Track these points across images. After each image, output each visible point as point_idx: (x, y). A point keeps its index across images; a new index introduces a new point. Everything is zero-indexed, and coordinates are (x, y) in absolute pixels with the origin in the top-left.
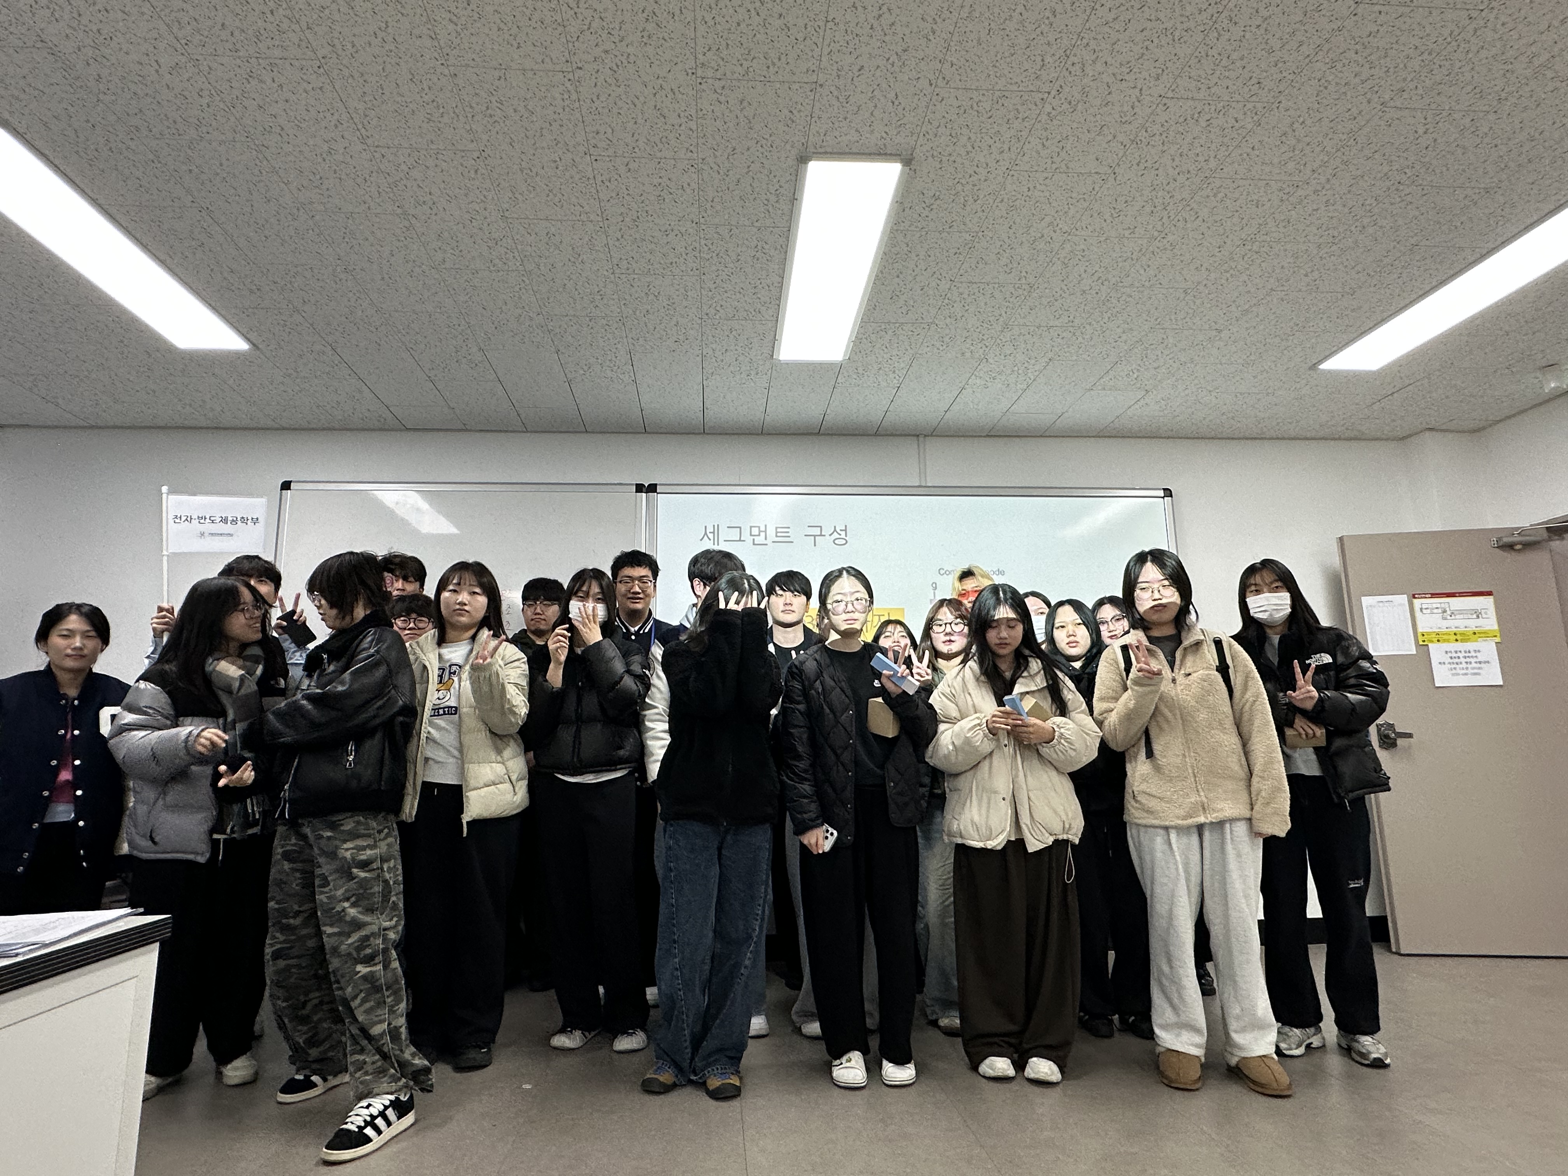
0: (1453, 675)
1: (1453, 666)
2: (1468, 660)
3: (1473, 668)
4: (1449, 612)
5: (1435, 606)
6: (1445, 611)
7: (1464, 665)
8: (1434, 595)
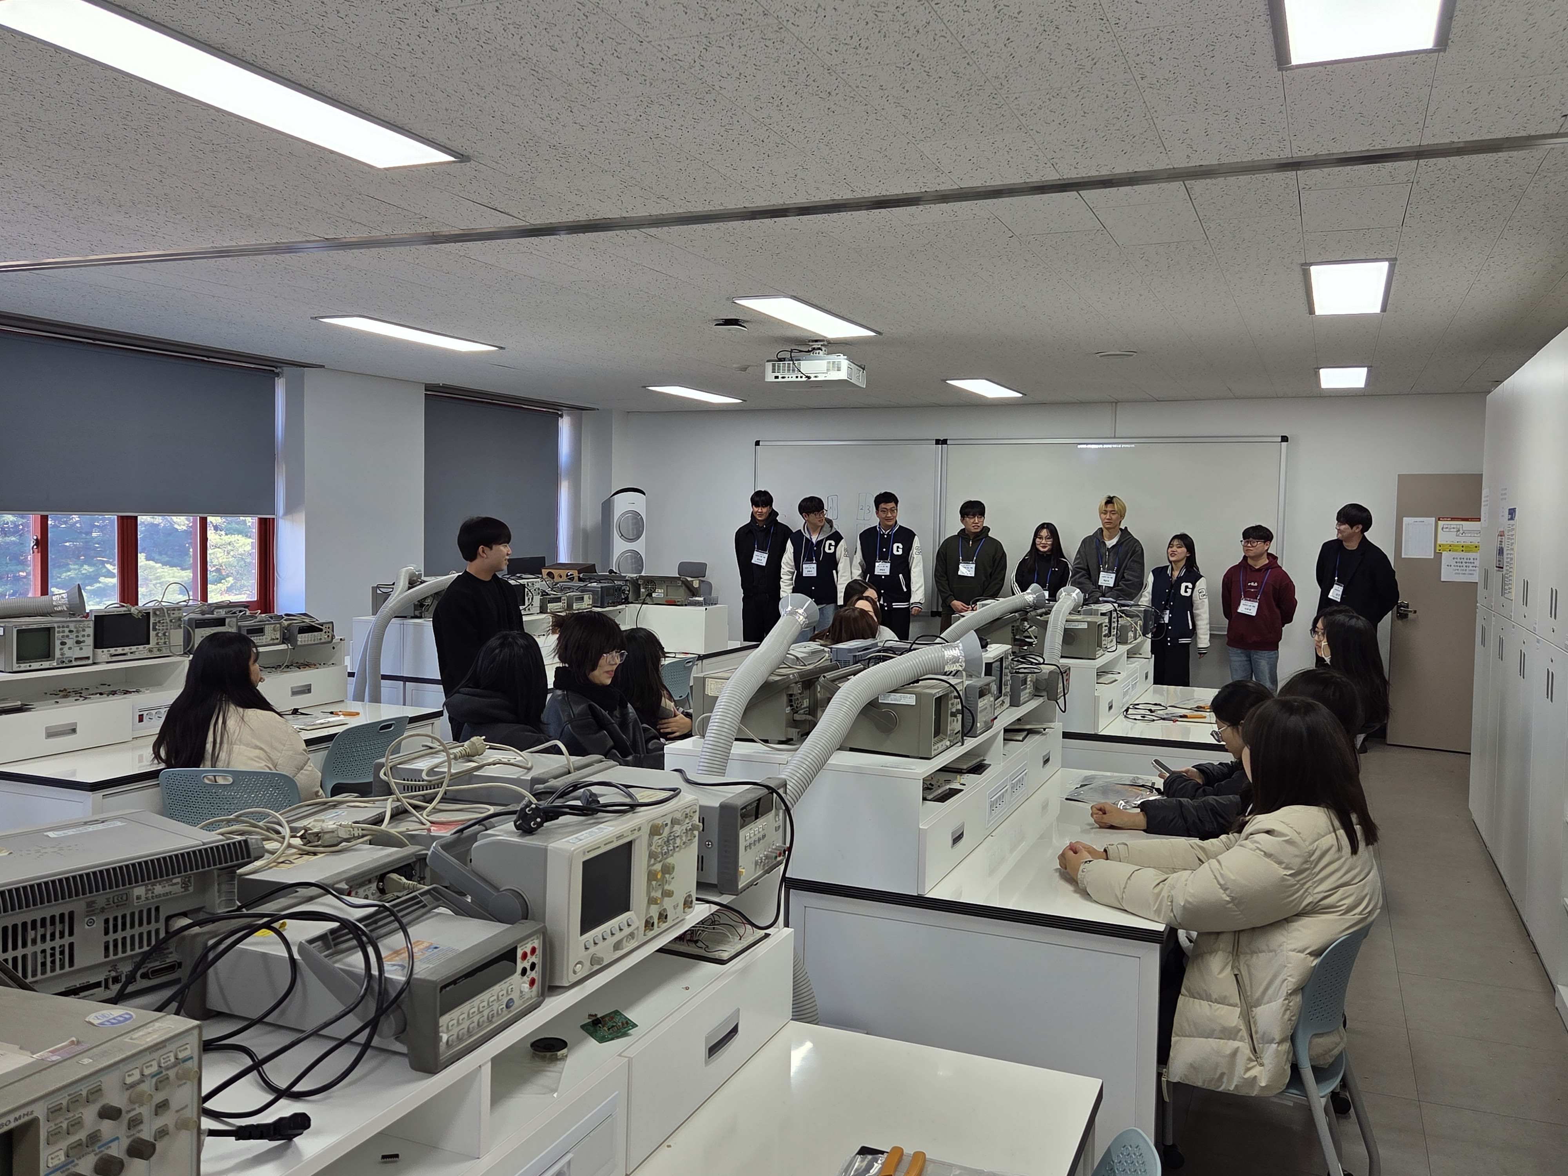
0: (1456, 573)
1: (1456, 568)
2: (1467, 564)
3: (1471, 570)
4: (1461, 532)
5: (1452, 526)
6: (1459, 531)
7: (1465, 568)
8: (1453, 519)
